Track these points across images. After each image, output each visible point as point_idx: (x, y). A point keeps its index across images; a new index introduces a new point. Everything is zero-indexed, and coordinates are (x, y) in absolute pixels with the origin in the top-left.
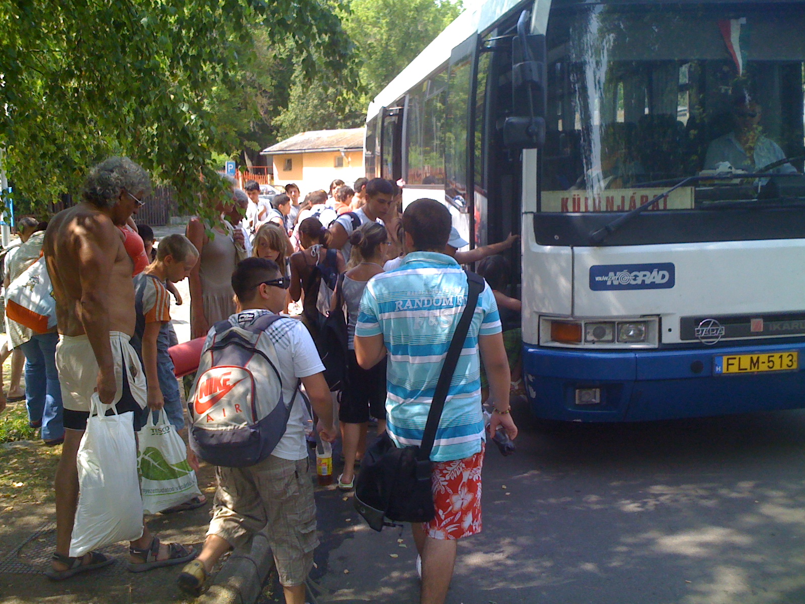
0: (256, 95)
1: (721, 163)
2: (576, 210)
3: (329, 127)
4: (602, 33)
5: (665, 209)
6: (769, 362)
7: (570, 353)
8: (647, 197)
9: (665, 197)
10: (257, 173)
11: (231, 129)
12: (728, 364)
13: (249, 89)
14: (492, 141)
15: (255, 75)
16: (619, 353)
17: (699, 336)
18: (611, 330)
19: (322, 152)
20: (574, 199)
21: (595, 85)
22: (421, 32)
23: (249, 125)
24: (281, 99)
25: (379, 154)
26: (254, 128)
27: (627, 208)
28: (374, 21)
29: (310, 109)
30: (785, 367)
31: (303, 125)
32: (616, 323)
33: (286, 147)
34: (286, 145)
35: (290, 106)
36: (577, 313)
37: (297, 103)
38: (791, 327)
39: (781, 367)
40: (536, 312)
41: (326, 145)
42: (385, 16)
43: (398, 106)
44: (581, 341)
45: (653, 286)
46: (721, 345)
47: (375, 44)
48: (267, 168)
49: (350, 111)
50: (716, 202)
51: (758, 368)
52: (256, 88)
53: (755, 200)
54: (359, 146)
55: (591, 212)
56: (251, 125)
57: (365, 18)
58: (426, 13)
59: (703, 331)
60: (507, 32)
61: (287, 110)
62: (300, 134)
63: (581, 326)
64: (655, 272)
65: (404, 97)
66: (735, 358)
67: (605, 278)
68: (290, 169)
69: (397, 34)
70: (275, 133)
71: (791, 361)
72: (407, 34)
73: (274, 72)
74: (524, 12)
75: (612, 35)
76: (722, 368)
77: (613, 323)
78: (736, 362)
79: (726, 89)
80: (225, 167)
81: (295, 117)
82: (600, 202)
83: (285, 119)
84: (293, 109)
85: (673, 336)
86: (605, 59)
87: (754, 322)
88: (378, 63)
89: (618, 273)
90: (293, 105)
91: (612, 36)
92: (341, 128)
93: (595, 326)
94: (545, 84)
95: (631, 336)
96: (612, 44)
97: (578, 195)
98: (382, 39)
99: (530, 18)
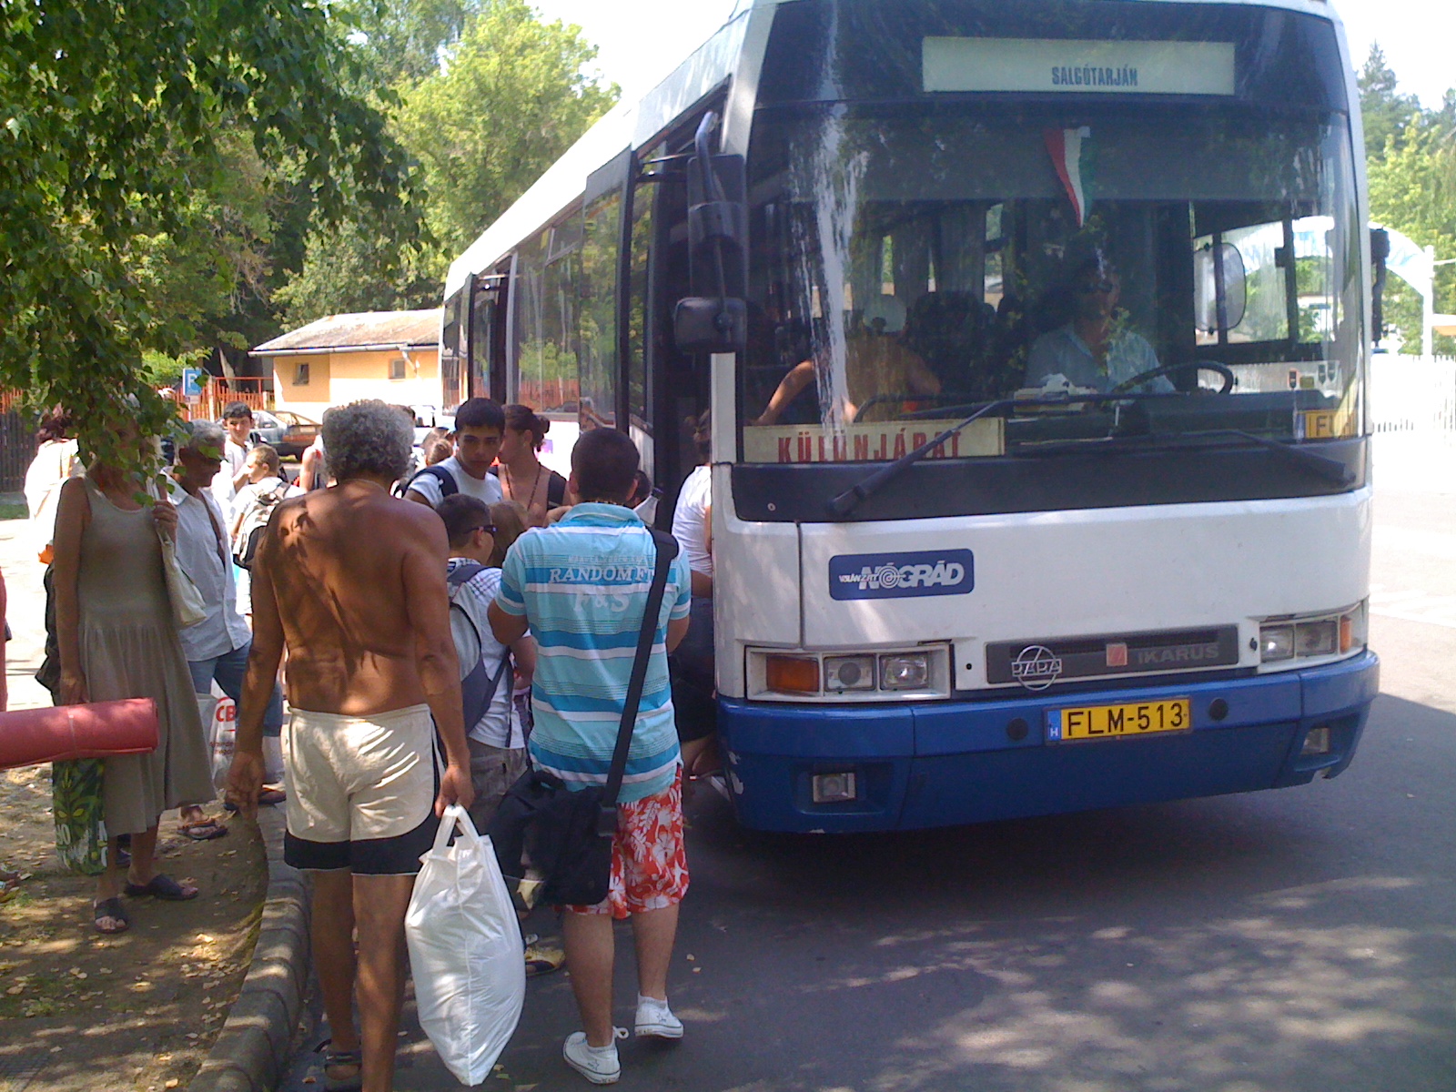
0: (242, 249)
1: (1051, 376)
2: (805, 458)
3: (379, 306)
4: (847, 151)
5: (955, 457)
6: (1140, 718)
7: (800, 712)
8: (923, 436)
9: (955, 436)
10: (243, 390)
11: (192, 309)
12: (1071, 724)
13: (228, 238)
14: (661, 338)
15: (240, 212)
16: (883, 709)
17: (1019, 676)
18: (870, 669)
19: (367, 351)
20: (800, 440)
21: (835, 241)
22: (547, 141)
23: (227, 301)
24: (289, 256)
25: (466, 356)
26: (236, 307)
27: (890, 455)
28: (461, 119)
29: (344, 273)
30: (1167, 726)
31: (329, 303)
32: (878, 656)
33: (298, 343)
34: (298, 339)
35: (305, 269)
36: (811, 640)
37: (319, 262)
38: (1175, 657)
39: (1162, 726)
40: (740, 641)
41: (374, 339)
42: (481, 110)
43: (498, 273)
44: (818, 690)
45: (938, 590)
46: (1056, 690)
47: (463, 160)
48: (262, 381)
49: (418, 277)
50: (1043, 443)
51: (1122, 729)
52: (241, 235)
53: (1109, 438)
54: (433, 341)
55: (830, 463)
56: (232, 303)
57: (445, 113)
58: (556, 107)
59: (1024, 666)
60: (681, 149)
61: (301, 275)
62: (326, 318)
63: (817, 663)
64: (940, 567)
65: (510, 257)
66: (1082, 713)
67: (855, 578)
68: (307, 382)
69: (503, 144)
70: (278, 316)
71: (1178, 714)
72: (522, 144)
73: (275, 206)
74: (708, 115)
75: (865, 154)
76: (1060, 732)
77: (872, 656)
78: (1083, 719)
79: (1055, 250)
80: (181, 377)
81: (314, 287)
82: (845, 443)
83: (297, 291)
84: (312, 274)
85: (974, 678)
86: (851, 197)
87: (1111, 649)
88: (468, 193)
89: (877, 568)
90: (312, 266)
91: (863, 157)
92: (402, 308)
93: (841, 663)
94: (744, 242)
95: (904, 679)
96: (864, 169)
97: (807, 433)
98: (475, 151)
99: (720, 126)
